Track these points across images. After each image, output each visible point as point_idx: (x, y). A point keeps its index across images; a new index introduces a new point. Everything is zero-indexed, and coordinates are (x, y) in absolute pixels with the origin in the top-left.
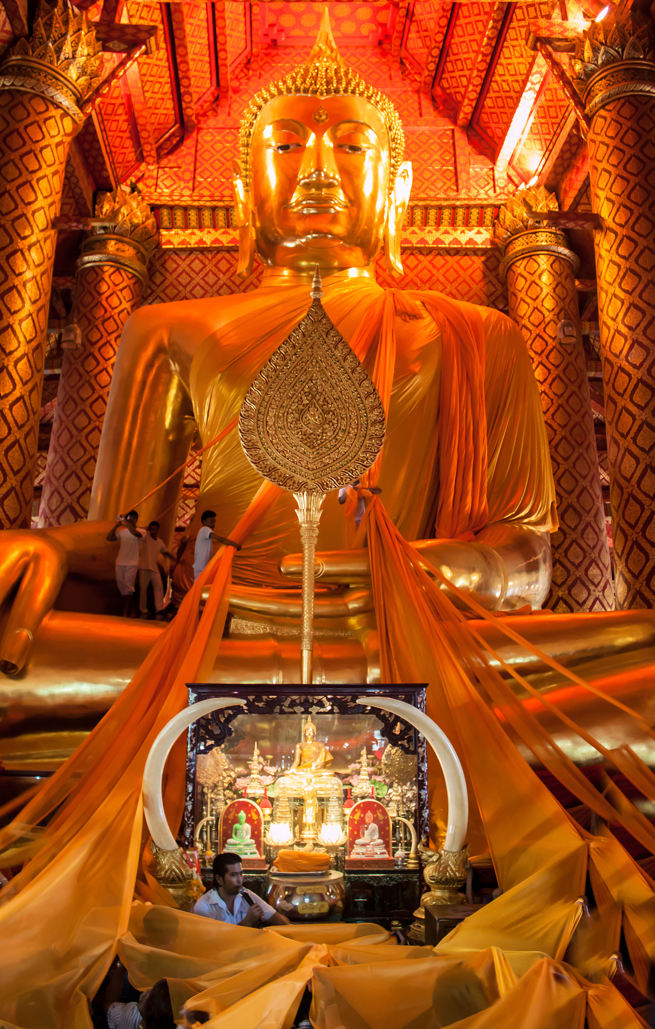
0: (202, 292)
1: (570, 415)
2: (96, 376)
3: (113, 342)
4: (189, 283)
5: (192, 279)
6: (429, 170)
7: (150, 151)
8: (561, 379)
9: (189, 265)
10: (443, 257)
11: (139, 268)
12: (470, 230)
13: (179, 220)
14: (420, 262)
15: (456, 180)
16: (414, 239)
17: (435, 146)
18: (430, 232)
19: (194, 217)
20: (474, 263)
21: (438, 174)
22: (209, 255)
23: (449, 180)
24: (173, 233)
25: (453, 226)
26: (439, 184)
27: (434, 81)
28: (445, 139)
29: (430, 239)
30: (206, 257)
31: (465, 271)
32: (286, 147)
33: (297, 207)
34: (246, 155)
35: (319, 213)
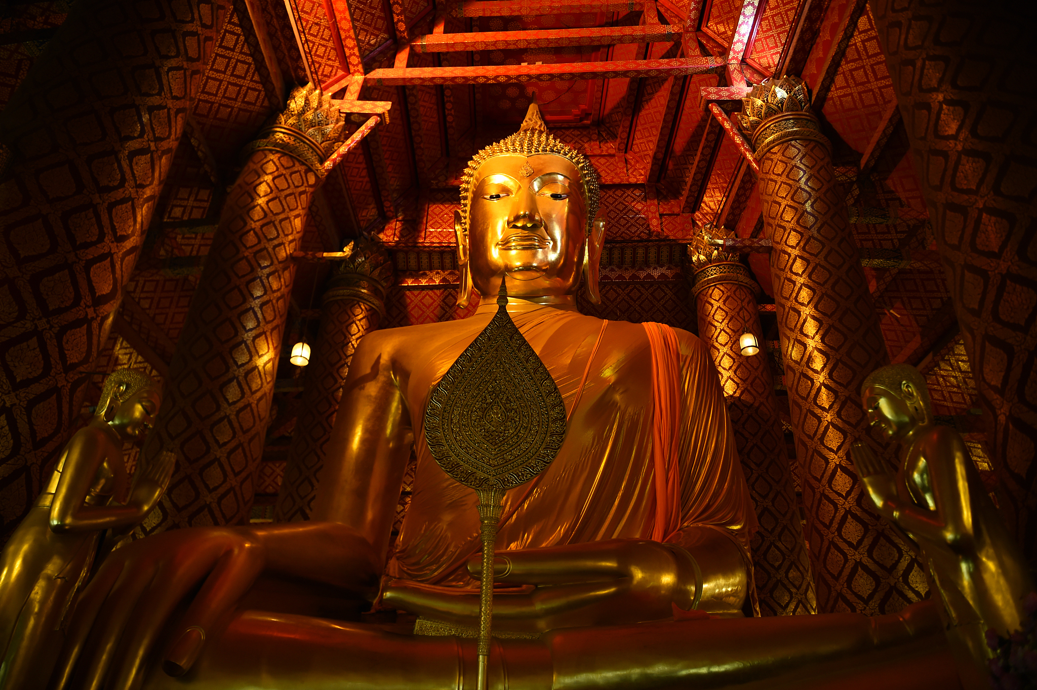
1: (760, 425)
5: (424, 312)
6: (624, 218)
7: (389, 207)
8: (749, 391)
9: (420, 301)
10: (639, 291)
11: (376, 302)
12: (662, 266)
13: (413, 263)
14: (619, 295)
15: (648, 226)
16: (613, 275)
17: (629, 199)
18: (626, 269)
19: (425, 261)
20: (666, 294)
21: (632, 221)
22: (438, 292)
23: (642, 226)
24: (408, 273)
25: (646, 264)
26: (633, 230)
27: (627, 147)
28: (637, 193)
29: (627, 275)
30: (435, 294)
31: (659, 301)
32: (498, 197)
33: (505, 245)
34: (465, 205)
35: (524, 249)
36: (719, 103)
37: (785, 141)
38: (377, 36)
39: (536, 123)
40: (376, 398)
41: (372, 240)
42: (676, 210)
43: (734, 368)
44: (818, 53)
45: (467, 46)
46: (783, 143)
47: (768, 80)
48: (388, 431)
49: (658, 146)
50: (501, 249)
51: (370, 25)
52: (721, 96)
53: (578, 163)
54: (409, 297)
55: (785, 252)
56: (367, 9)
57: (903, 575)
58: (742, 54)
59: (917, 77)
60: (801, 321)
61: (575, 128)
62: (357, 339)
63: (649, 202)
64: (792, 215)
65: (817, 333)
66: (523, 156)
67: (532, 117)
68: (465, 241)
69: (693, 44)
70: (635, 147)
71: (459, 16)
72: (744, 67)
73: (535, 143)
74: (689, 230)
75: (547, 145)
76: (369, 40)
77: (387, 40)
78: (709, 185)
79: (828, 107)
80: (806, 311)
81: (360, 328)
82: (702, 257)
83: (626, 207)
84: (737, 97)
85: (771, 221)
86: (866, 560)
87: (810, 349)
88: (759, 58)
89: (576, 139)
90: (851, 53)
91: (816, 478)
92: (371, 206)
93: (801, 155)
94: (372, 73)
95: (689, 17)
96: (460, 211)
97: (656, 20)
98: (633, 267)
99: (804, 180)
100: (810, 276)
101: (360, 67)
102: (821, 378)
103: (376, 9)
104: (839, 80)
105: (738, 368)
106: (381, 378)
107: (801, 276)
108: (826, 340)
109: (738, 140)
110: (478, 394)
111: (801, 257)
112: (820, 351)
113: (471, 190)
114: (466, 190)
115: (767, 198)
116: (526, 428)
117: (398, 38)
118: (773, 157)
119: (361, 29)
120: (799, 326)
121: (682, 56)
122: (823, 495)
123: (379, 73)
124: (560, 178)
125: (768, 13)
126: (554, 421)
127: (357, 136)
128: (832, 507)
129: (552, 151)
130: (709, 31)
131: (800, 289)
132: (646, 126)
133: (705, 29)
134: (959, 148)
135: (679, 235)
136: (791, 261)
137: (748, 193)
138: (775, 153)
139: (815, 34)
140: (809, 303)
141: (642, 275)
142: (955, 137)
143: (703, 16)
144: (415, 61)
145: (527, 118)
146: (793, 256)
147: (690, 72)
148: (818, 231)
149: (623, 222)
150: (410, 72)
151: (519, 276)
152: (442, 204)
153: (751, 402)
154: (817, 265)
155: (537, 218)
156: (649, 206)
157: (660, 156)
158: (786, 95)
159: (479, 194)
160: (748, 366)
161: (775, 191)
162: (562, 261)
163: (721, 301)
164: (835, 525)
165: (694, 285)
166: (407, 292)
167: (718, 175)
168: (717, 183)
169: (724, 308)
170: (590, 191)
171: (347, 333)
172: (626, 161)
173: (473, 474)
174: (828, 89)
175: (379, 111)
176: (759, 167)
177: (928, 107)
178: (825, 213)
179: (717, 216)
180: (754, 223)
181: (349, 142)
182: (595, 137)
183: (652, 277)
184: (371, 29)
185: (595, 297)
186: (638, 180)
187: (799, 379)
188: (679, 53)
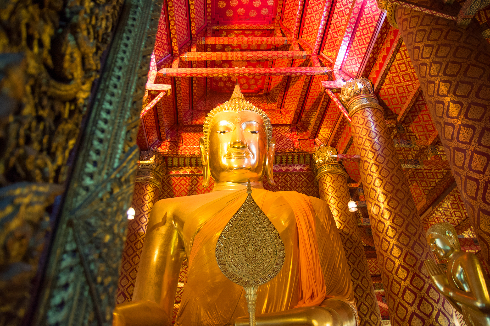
0: (185, 194)
1: (353, 243)
2: (137, 231)
3: (146, 216)
4: (179, 190)
5: (181, 188)
6: (281, 141)
7: (164, 135)
8: (346, 227)
9: (179, 182)
10: (290, 177)
11: (158, 183)
12: (300, 165)
13: (176, 163)
14: (280, 179)
15: (293, 145)
16: (277, 169)
17: (283, 132)
18: (283, 166)
19: (182, 162)
20: (303, 179)
21: (285, 143)
22: (188, 178)
23: (290, 145)
24: (173, 168)
25: (293, 163)
26: (286, 147)
27: (281, 106)
28: (287, 128)
29: (284, 169)
30: (187, 178)
31: (299, 182)
32: (224, 132)
33: (229, 156)
34: (206, 136)
35: (239, 158)
36: (330, 89)
37: (363, 108)
38: (164, 52)
39: (239, 95)
40: (165, 235)
41: (156, 151)
42: (306, 137)
43: (339, 215)
44: (377, 68)
45: (208, 58)
46: (362, 109)
47: (353, 79)
48: (172, 252)
49: (297, 106)
50: (227, 158)
51: (161, 48)
52: (331, 86)
53: (263, 115)
54: (173, 180)
55: (367, 162)
56: (160, 40)
57: (435, 318)
58: (340, 66)
59: (436, 89)
60: (377, 195)
61: (255, 96)
62: (149, 203)
63: (293, 133)
64: (369, 144)
65: (385, 201)
66: (237, 112)
67: (237, 91)
68: (206, 153)
69: (316, 61)
70: (285, 106)
71: (203, 44)
72: (341, 72)
73: (242, 106)
74: (313, 147)
75: (248, 107)
76: (160, 55)
77: (168, 54)
78: (323, 126)
79: (382, 92)
80: (379, 190)
81: (150, 197)
82: (321, 161)
83: (282, 135)
84: (339, 86)
85: (359, 146)
86: (417, 311)
87: (382, 208)
88: (348, 69)
89: (256, 102)
90: (393, 69)
91: (389, 271)
92: (154, 134)
93: (371, 115)
94: (161, 70)
95: (314, 48)
96: (203, 138)
97: (298, 49)
98: (286, 165)
99: (373, 127)
100: (380, 173)
101: (156, 68)
102: (388, 223)
103: (164, 40)
104: (387, 81)
105: (341, 215)
106: (167, 224)
107: (376, 173)
108: (390, 204)
109: (340, 107)
110: (241, 238)
111: (375, 164)
112: (387, 209)
113: (209, 128)
114: (207, 128)
115: (356, 135)
116: (266, 255)
117: (174, 53)
118: (358, 115)
119: (157, 49)
120: (376, 197)
121: (311, 66)
122: (393, 279)
123: (164, 71)
124: (254, 123)
125: (353, 49)
126: (280, 251)
127: (154, 102)
128: (398, 285)
129: (250, 110)
130: (323, 55)
131: (376, 179)
132: (291, 97)
133: (322, 54)
134: (460, 123)
135: (308, 150)
136: (370, 166)
137: (342, 130)
138: (359, 114)
139: (375, 59)
140: (380, 186)
141: (291, 169)
142: (457, 118)
143: (321, 47)
144: (182, 65)
145: (234, 92)
146: (371, 164)
147: (315, 74)
148: (382, 152)
149: (281, 143)
150: (180, 71)
151: (236, 172)
152: (190, 133)
153: (348, 232)
154: (383, 168)
155: (245, 143)
156: (293, 135)
157: (298, 111)
158: (362, 87)
159: (214, 130)
160: (346, 215)
161: (360, 132)
162: (257, 164)
163: (331, 182)
164: (400, 294)
165: (317, 174)
166: (173, 178)
167: (327, 121)
168: (326, 125)
169: (332, 185)
170: (268, 129)
171: (144, 200)
172: (281, 113)
173: (241, 279)
174: (382, 85)
175: (165, 89)
176: (351, 120)
177: (443, 103)
178: (385, 143)
179: (327, 141)
180: (345, 145)
181: (150, 104)
182: (265, 101)
183: (296, 170)
184: (161, 49)
185: (272, 181)
186: (287, 122)
187: (378, 223)
188: (310, 64)
